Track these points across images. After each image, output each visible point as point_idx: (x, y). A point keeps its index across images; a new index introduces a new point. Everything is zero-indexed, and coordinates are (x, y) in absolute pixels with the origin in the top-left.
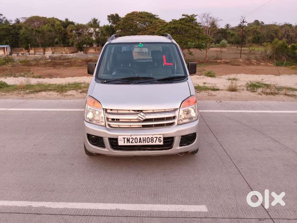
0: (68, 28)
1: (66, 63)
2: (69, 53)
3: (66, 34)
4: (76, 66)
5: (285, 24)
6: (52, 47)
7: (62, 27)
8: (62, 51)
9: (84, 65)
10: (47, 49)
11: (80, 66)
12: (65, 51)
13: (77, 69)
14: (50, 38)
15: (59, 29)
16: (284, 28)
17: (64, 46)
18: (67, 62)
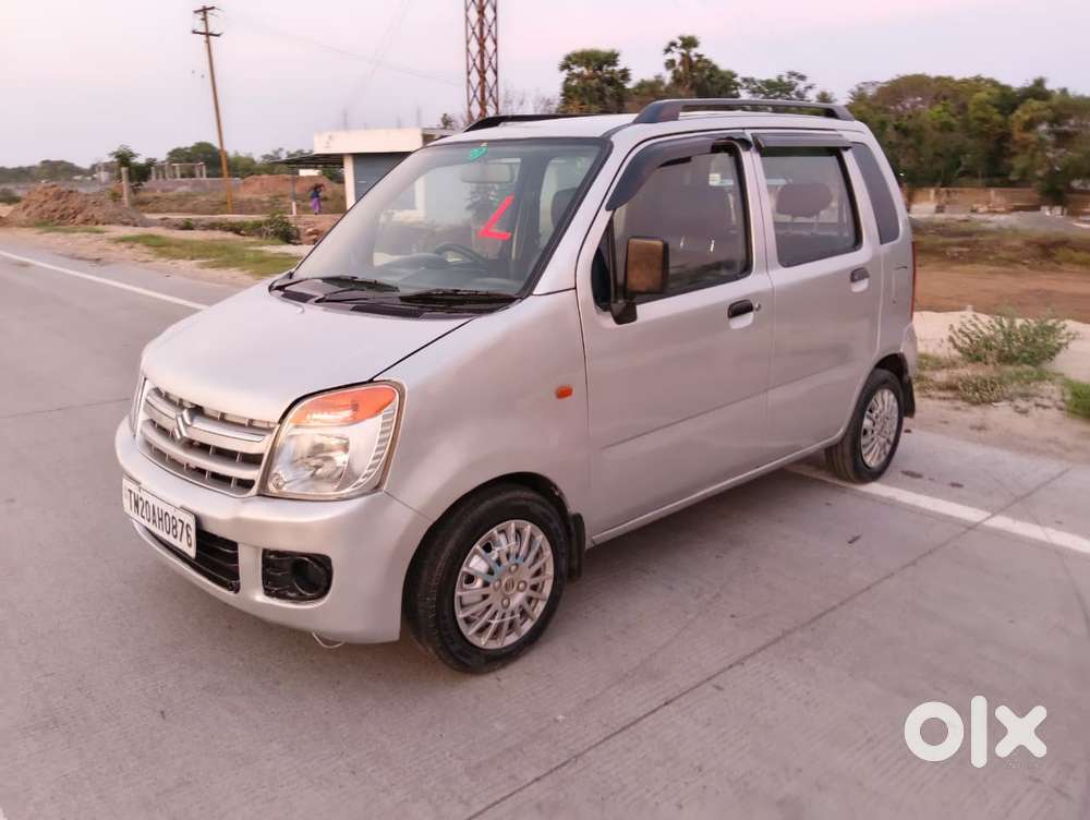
0: (1018, 112)
1: (956, 249)
2: (1003, 209)
3: (1005, 137)
4: (991, 263)
6: (942, 187)
7: (995, 110)
8: (977, 202)
9: (1026, 261)
10: (919, 195)
11: (1012, 261)
12: (988, 203)
13: (990, 273)
14: (936, 154)
15: (984, 120)
17: (989, 185)
18: (961, 245)
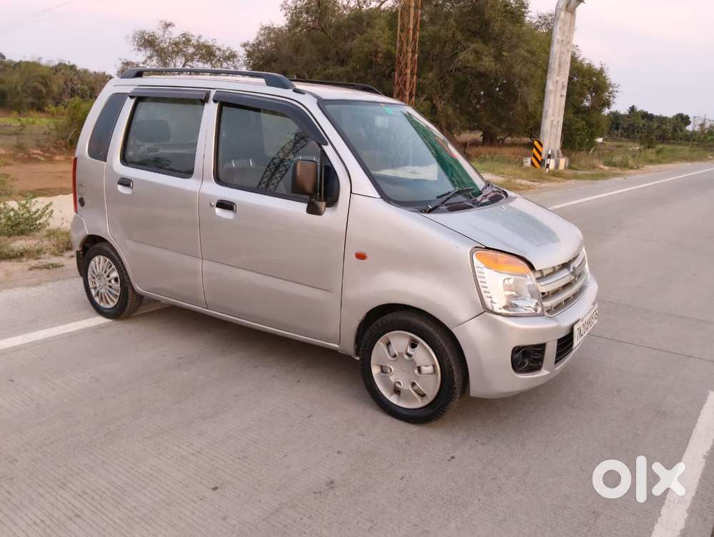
5: (60, 64)
16: (59, 73)
